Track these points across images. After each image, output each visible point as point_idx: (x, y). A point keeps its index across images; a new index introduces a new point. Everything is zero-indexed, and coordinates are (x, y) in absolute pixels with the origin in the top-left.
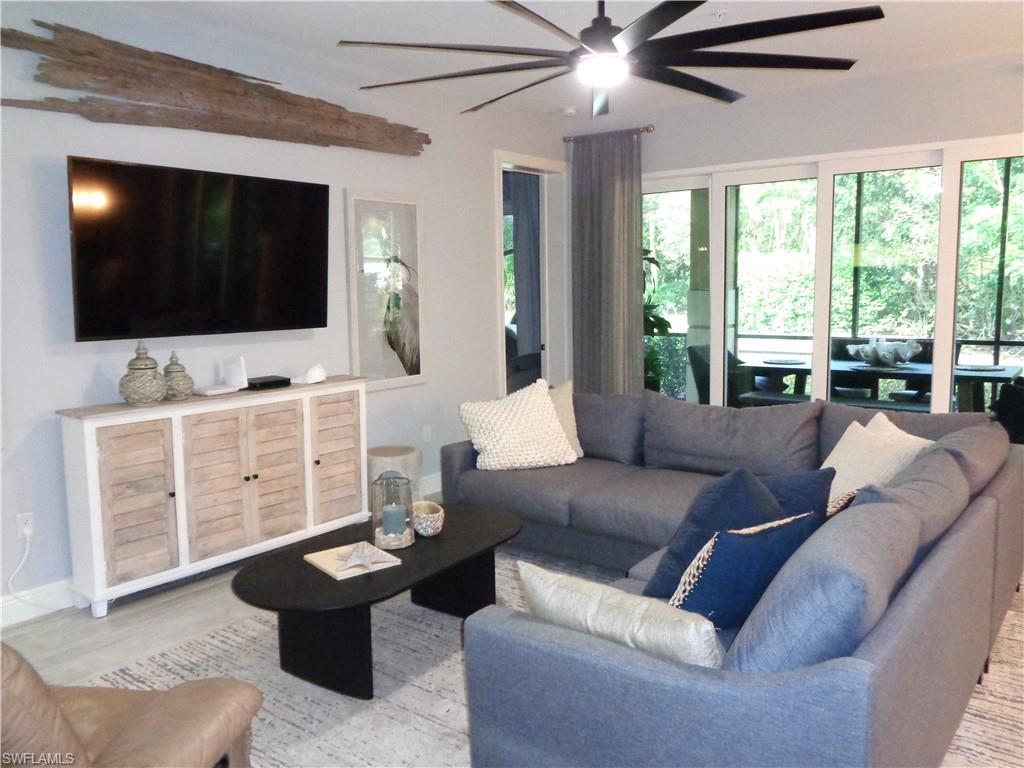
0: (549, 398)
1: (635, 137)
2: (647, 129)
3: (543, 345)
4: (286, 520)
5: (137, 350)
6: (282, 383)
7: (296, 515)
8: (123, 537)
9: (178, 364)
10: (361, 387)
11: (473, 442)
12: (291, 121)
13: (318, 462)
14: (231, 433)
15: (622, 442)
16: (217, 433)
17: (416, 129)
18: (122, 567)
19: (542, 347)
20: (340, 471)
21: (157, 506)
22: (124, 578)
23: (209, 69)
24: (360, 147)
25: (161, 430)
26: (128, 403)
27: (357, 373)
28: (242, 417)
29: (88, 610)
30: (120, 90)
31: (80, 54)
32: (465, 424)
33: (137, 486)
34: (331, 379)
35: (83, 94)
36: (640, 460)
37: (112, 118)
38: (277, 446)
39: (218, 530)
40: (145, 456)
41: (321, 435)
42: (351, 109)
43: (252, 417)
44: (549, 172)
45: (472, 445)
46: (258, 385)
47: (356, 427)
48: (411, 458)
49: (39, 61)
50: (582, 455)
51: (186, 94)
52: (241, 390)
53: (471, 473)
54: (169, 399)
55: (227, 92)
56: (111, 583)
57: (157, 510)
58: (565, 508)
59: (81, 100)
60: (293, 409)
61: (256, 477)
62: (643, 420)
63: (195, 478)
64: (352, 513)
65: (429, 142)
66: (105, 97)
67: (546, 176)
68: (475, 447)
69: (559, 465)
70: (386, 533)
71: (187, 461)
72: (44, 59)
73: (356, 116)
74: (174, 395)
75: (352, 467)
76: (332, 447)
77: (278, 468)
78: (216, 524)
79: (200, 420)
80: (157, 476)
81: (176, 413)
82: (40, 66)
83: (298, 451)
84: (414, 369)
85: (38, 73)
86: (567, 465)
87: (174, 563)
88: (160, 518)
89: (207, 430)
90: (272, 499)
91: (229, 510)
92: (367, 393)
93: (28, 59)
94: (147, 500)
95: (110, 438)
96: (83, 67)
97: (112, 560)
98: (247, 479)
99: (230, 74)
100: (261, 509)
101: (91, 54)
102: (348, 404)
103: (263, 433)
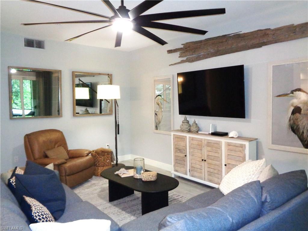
4: (215, 179)
5: (185, 118)
7: (219, 179)
10: (247, 143)
14: (200, 146)
16: (196, 144)
21: (183, 157)
22: (177, 171)
28: (203, 141)
33: (180, 150)
35: (186, 57)
37: (193, 61)
38: (213, 154)
39: (196, 171)
41: (228, 156)
43: (206, 142)
49: (180, 53)
59: (186, 59)
60: (219, 144)
61: (205, 161)
63: (192, 155)
76: (233, 162)
77: (214, 161)
78: (196, 169)
79: (193, 139)
80: (183, 150)
81: (188, 136)
83: (219, 159)
85: (180, 56)
87: (186, 174)
89: (195, 142)
90: (212, 170)
91: (199, 167)
94: (181, 155)
98: (202, 160)
99: (225, 36)
101: (189, 47)
102: (241, 149)
103: (209, 148)
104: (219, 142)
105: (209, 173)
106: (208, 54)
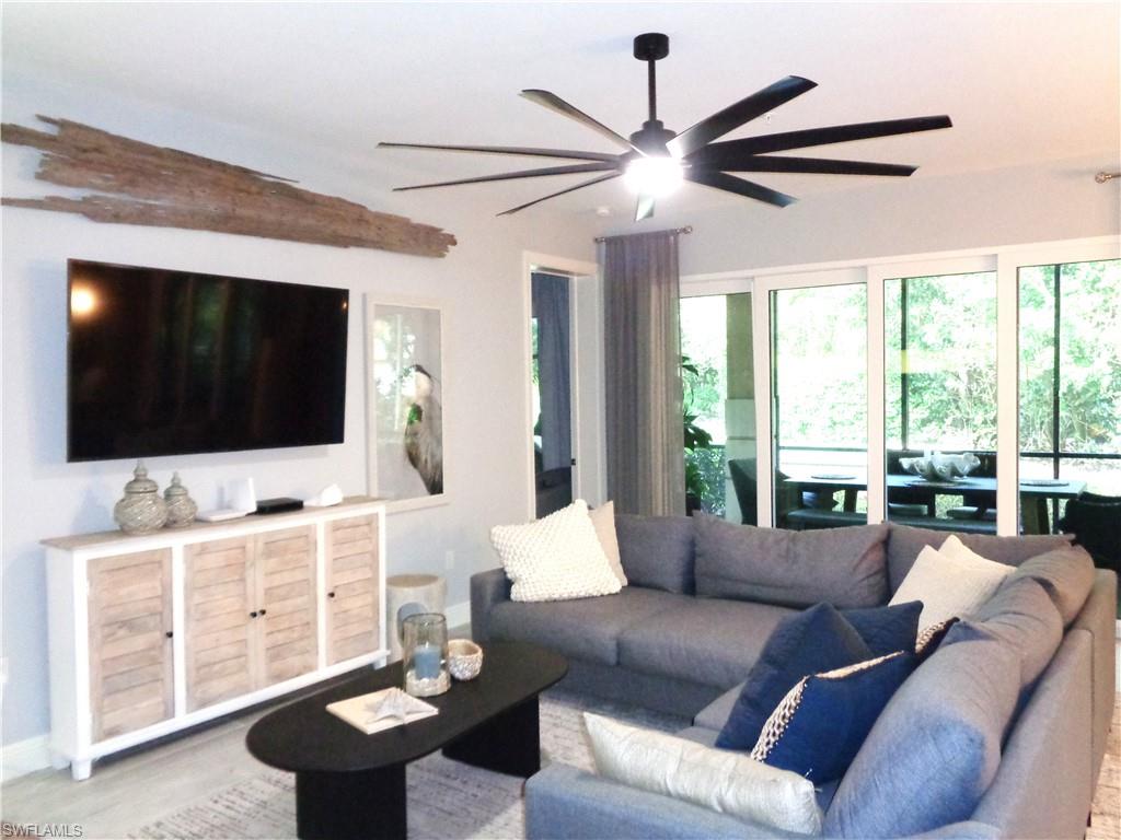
0: (590, 520)
1: (672, 238)
2: (684, 231)
3: (574, 460)
4: (294, 661)
5: (136, 471)
6: (293, 506)
7: (307, 655)
8: (113, 683)
9: (180, 487)
10: (380, 509)
11: (507, 569)
12: (308, 221)
13: (332, 595)
14: (238, 563)
15: (670, 568)
16: (223, 564)
17: (441, 230)
18: (111, 720)
19: (573, 462)
20: (355, 604)
21: (152, 648)
22: (112, 733)
23: (223, 166)
24: (382, 248)
25: (158, 562)
26: (124, 532)
27: (375, 494)
28: (250, 546)
29: (68, 770)
30: (126, 188)
31: (85, 151)
32: (497, 550)
33: (130, 625)
34: (349, 501)
35: (86, 193)
36: (690, 588)
37: (117, 218)
38: (287, 577)
39: (220, 675)
40: (139, 591)
41: (337, 564)
42: (373, 208)
43: (260, 545)
44: (579, 275)
45: (505, 573)
46: (268, 509)
47: (375, 555)
48: (435, 588)
49: (42, 157)
50: (626, 583)
51: (198, 192)
52: (249, 514)
53: (505, 606)
54: (169, 525)
55: (241, 191)
56: (97, 739)
57: (153, 653)
58: (612, 645)
59: (84, 198)
60: (306, 537)
61: (263, 612)
62: (692, 543)
63: (196, 615)
64: (368, 652)
65: (455, 243)
66: (111, 195)
67: (576, 278)
68: (509, 576)
69: (602, 596)
70: (419, 677)
71: (188, 597)
72: (44, 155)
73: (378, 216)
74: (175, 522)
75: (369, 599)
76: (347, 578)
77: (288, 602)
78: (217, 667)
79: (204, 549)
80: (152, 614)
81: (177, 542)
82: (42, 163)
83: (309, 585)
84: (435, 487)
85: (40, 170)
86: (610, 595)
87: (169, 713)
88: (155, 661)
89: (212, 561)
90: (280, 638)
91: (232, 650)
92: (387, 515)
93: (31, 156)
94: (140, 642)
95: (102, 572)
96: (87, 164)
97: (98, 711)
98: (254, 615)
99: (245, 171)
100: (268, 649)
101: (97, 150)
102: (366, 529)
103: (273, 563)
104: (308, 528)
105: (271, 651)
106: (193, 214)
